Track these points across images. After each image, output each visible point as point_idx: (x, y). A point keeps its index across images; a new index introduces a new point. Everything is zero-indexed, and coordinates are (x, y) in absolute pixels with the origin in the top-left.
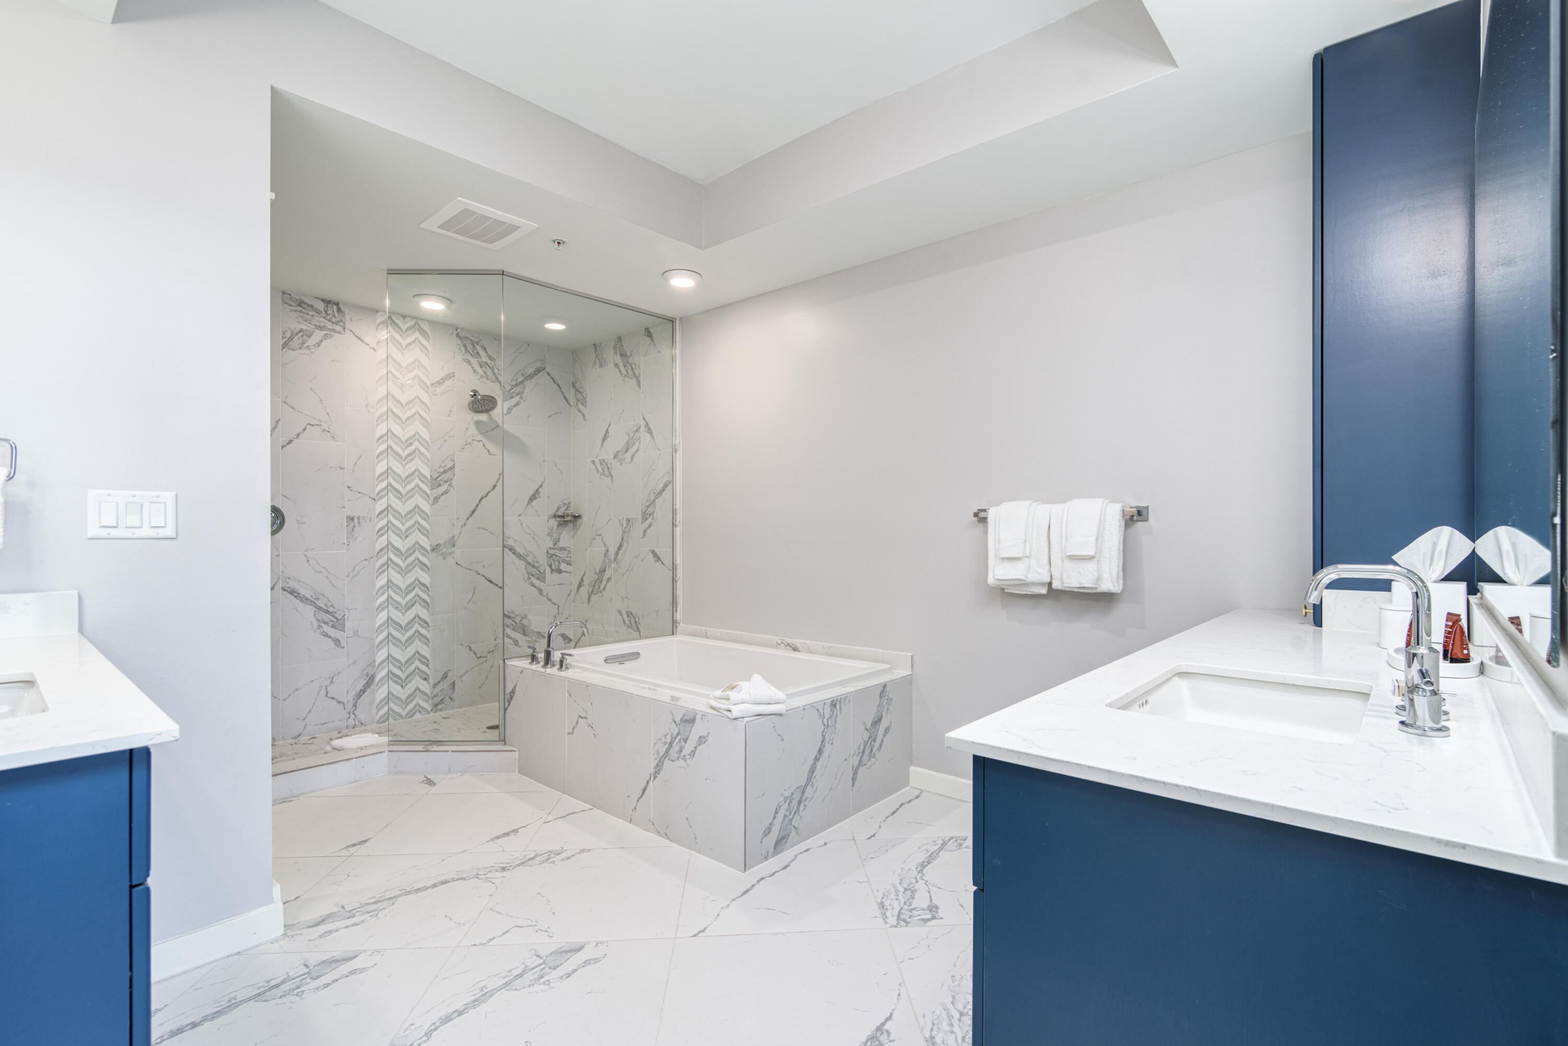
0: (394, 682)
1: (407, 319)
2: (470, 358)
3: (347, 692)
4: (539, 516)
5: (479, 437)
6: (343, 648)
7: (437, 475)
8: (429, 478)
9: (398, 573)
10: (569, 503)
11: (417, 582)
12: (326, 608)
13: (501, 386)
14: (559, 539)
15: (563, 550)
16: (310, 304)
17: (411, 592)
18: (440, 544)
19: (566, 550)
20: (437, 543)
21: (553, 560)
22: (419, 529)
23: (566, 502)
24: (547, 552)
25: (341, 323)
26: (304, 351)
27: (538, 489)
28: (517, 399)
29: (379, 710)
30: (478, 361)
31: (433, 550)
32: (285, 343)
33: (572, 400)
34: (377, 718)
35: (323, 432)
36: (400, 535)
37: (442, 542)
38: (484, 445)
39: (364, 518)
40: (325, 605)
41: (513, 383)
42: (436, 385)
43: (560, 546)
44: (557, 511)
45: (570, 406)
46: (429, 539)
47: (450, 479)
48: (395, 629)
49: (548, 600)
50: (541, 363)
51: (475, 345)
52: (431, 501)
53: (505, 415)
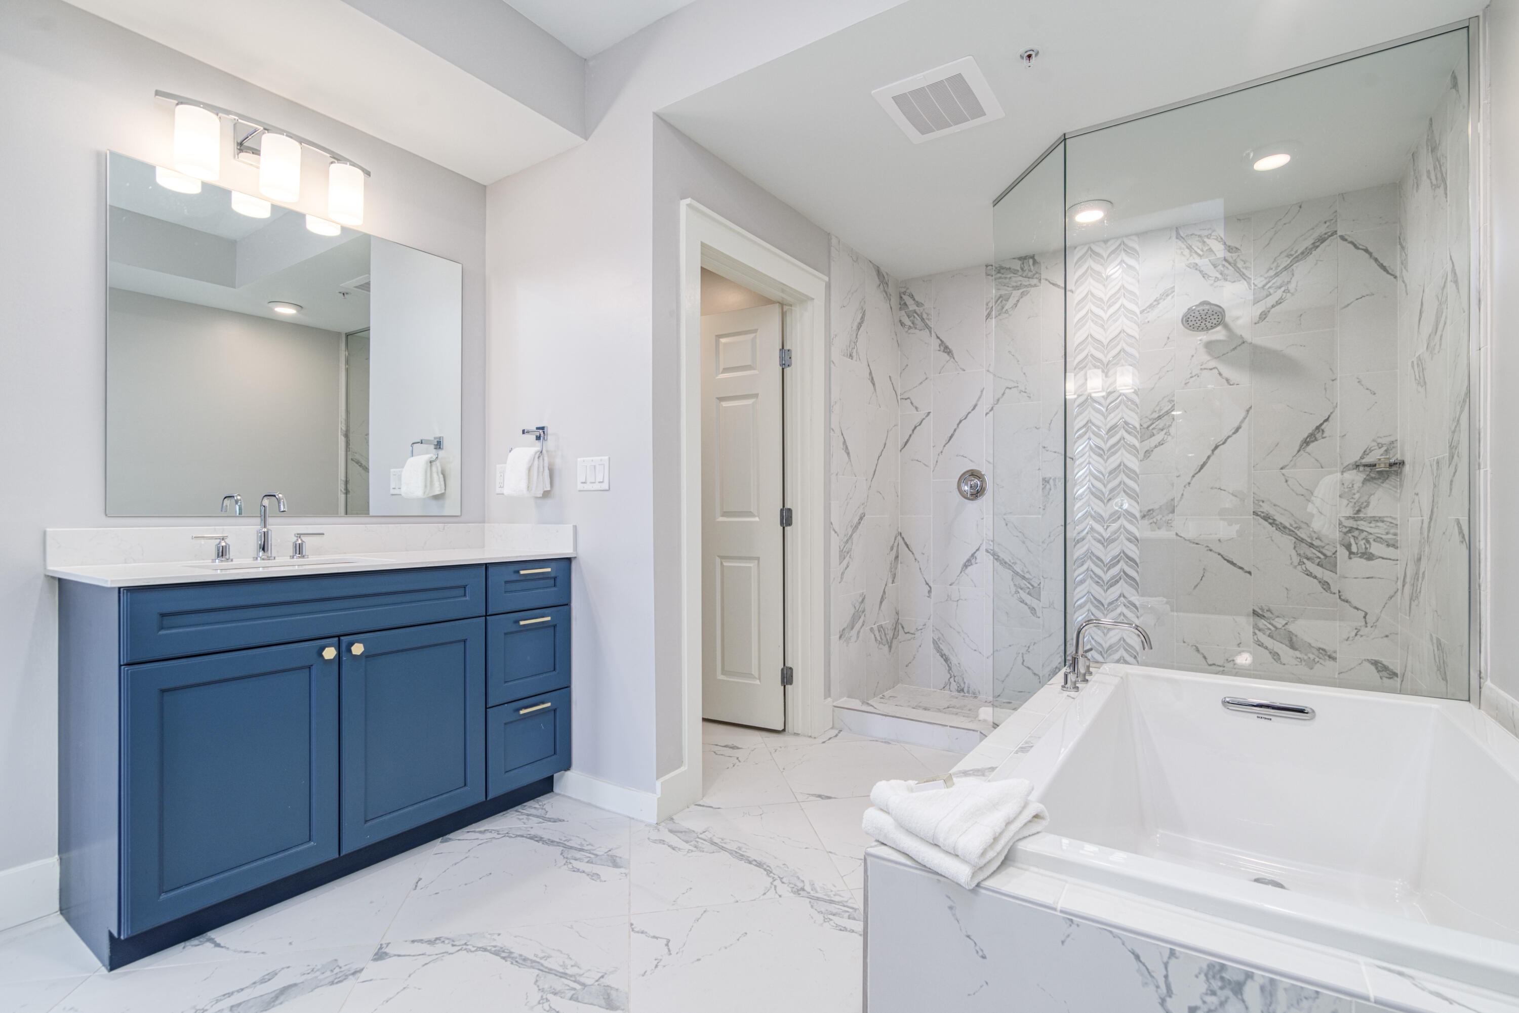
1: (1109, 243)
2: (1197, 260)
3: (1043, 666)
4: (1322, 467)
5: (1212, 364)
6: (1039, 617)
7: (1149, 423)
8: (1138, 427)
10: (1392, 442)
11: (1122, 554)
12: (1023, 574)
13: (1249, 283)
14: (1368, 503)
15: (1377, 521)
16: (1008, 266)
17: (1115, 566)
18: (1153, 510)
19: (1383, 522)
20: (1149, 508)
21: (1354, 537)
22: (1124, 491)
23: (1386, 440)
24: (1341, 524)
25: (1037, 276)
26: (1004, 316)
27: (1321, 425)
28: (1277, 295)
30: (1210, 260)
31: (1144, 517)
32: (988, 314)
33: (1396, 266)
35: (1020, 392)
36: (1101, 498)
37: (1156, 507)
38: (1220, 374)
39: (1060, 479)
40: (1022, 571)
41: (1272, 273)
42: (1148, 310)
43: (1369, 515)
44: (1362, 458)
45: (1395, 277)
46: (1138, 503)
47: (1167, 426)
48: (1096, 607)
49: (1343, 600)
50: (1328, 227)
51: (1206, 240)
52: (1141, 456)
53: (1255, 323)
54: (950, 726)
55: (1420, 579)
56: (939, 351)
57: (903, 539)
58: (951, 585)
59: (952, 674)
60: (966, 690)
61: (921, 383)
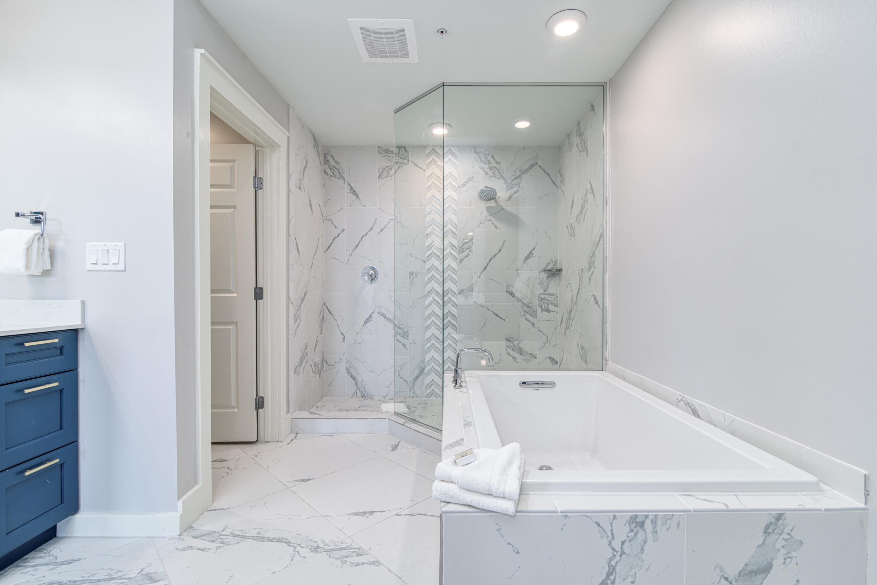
0: (435, 374)
2: (483, 165)
3: (410, 376)
4: (532, 271)
5: (490, 218)
6: (408, 349)
7: (462, 245)
8: (457, 246)
9: (438, 306)
10: (556, 261)
11: (449, 313)
12: (399, 326)
13: (505, 181)
14: (548, 287)
15: (551, 295)
16: (391, 150)
17: (446, 319)
19: (553, 295)
20: (462, 289)
21: (543, 302)
22: (450, 280)
23: (554, 260)
24: (539, 296)
25: (407, 158)
26: (389, 178)
27: (532, 251)
28: (516, 188)
29: (427, 390)
30: (489, 166)
31: (459, 293)
32: (379, 175)
33: (558, 184)
34: (426, 394)
35: (397, 223)
36: (439, 283)
37: (465, 288)
38: (493, 223)
39: (419, 273)
40: (398, 324)
41: (514, 177)
42: (462, 186)
43: (549, 292)
44: (546, 267)
45: (558, 188)
46: (457, 286)
47: (470, 247)
48: (436, 341)
49: (539, 331)
50: (535, 160)
51: (487, 156)
52: (458, 262)
53: (507, 200)
54: (371, 419)
55: (571, 320)
56: (350, 193)
57: (327, 307)
58: (357, 334)
59: (358, 387)
60: (366, 395)
61: (338, 211)
